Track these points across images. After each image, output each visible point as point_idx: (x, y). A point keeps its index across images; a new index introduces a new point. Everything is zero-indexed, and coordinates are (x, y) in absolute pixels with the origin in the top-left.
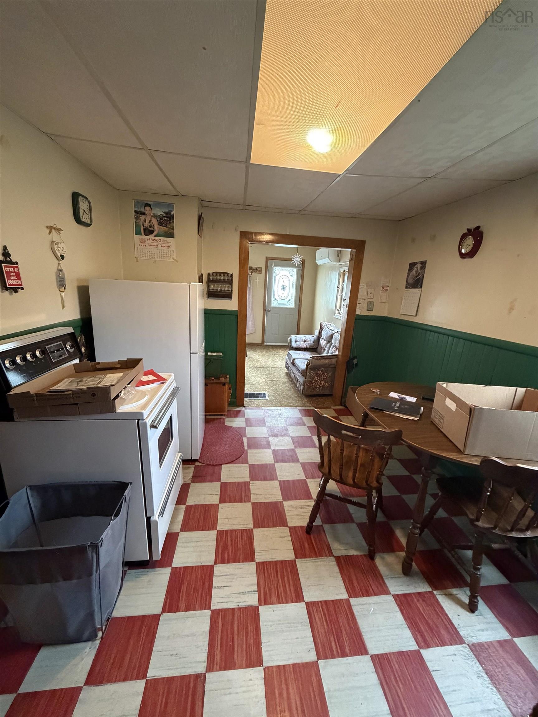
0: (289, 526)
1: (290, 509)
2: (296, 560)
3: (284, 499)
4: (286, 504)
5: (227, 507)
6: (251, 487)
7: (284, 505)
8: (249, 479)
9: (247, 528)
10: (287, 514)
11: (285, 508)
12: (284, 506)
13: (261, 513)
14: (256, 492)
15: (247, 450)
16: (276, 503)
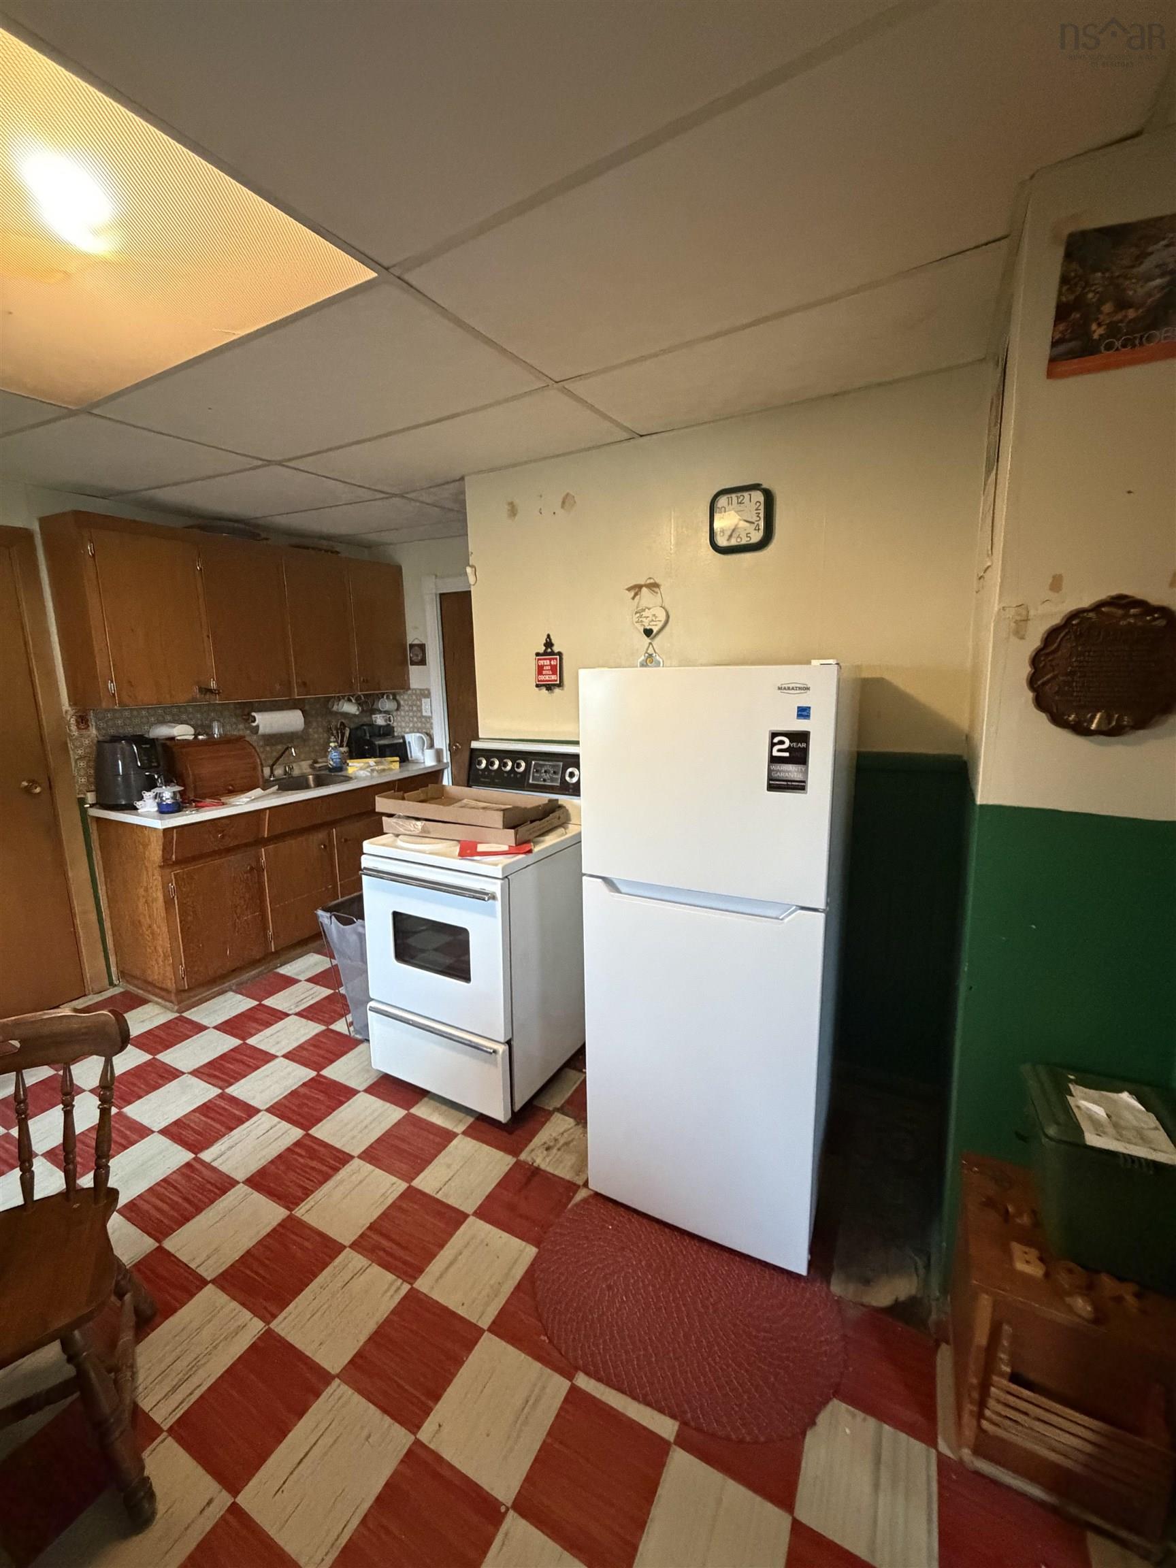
0: (210, 1285)
1: (233, 1325)
2: (157, 1245)
3: (269, 1335)
4: (256, 1327)
5: (387, 1195)
6: (390, 1277)
7: (256, 1319)
8: (424, 1290)
9: (304, 1203)
10: (234, 1304)
11: (248, 1315)
12: (256, 1315)
13: (302, 1247)
14: (362, 1278)
15: (570, 1377)
16: (284, 1304)
